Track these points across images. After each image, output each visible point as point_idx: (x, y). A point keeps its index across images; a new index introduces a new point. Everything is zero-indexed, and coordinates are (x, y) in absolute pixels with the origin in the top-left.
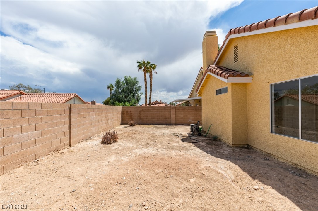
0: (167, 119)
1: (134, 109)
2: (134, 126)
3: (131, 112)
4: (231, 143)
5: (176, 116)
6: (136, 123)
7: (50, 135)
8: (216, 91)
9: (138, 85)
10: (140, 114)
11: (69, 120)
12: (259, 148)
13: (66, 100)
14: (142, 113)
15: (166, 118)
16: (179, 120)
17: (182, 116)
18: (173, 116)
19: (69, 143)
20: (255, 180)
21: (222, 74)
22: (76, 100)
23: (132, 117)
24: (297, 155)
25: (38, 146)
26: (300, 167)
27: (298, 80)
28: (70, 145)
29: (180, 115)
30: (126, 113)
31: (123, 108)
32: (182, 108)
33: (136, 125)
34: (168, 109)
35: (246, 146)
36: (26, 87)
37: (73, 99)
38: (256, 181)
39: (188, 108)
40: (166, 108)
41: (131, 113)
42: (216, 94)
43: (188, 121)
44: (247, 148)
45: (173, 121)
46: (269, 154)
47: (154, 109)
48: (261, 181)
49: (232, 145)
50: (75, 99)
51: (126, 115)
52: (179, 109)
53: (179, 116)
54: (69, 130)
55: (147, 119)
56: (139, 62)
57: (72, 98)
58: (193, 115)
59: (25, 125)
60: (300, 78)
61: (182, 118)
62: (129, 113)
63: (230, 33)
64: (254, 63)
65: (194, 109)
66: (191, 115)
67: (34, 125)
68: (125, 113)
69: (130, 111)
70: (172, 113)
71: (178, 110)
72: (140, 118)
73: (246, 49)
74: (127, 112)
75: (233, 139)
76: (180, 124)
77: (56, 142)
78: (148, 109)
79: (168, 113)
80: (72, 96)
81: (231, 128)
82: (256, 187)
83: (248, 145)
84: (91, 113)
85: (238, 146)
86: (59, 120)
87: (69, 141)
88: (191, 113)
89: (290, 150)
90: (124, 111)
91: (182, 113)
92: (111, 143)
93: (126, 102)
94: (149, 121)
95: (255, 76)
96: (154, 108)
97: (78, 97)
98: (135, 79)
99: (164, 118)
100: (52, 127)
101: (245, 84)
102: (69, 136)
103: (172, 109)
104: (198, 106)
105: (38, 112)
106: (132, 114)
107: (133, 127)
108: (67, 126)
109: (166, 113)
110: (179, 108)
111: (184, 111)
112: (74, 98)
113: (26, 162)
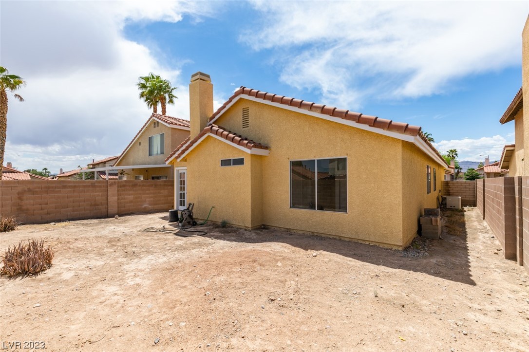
0: (98, 205)
2: (12, 229)
4: (250, 226)
5: (118, 199)
6: (17, 221)
8: (222, 160)
12: (277, 226)
15: (96, 205)
16: (124, 207)
17: (131, 197)
18: (113, 199)
20: (307, 250)
21: (241, 141)
24: (314, 224)
26: (316, 234)
27: (315, 160)
29: (126, 197)
32: (131, 184)
33: (19, 227)
34: (100, 187)
35: (262, 227)
38: (309, 250)
39: (142, 184)
40: (96, 184)
42: (222, 165)
43: (142, 206)
44: (264, 228)
45: (113, 208)
46: (288, 229)
47: (64, 187)
48: (313, 249)
49: (250, 229)
52: (124, 186)
53: (125, 199)
55: (42, 209)
58: (151, 195)
60: (316, 159)
61: (131, 202)
63: (243, 91)
64: (271, 136)
65: (152, 186)
66: (148, 195)
70: (109, 193)
71: (124, 188)
73: (261, 117)
75: (252, 220)
76: (126, 213)
78: (49, 188)
79: (100, 194)
81: (250, 207)
82: (315, 254)
83: (263, 225)
85: (255, 228)
88: (147, 192)
89: (308, 221)
91: (130, 192)
94: (48, 213)
95: (272, 149)
96: (65, 184)
99: (91, 205)
101: (261, 157)
103: (111, 185)
104: (142, 179)
107: (11, 232)
109: (97, 193)
110: (124, 183)
111: (134, 189)
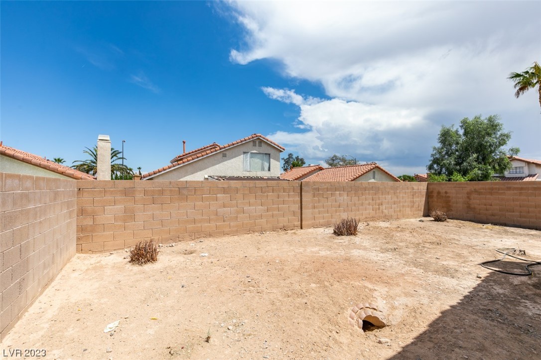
1: (455, 187)
3: (446, 193)
7: (275, 212)
9: (499, 133)
10: (468, 198)
11: (299, 199)
13: (360, 174)
14: (474, 196)
19: (300, 225)
22: (376, 173)
23: (450, 204)
25: (264, 220)
28: (301, 228)
30: (437, 196)
31: (430, 187)
36: (340, 159)
37: (372, 171)
41: (448, 195)
50: (374, 172)
51: (436, 200)
54: (300, 211)
56: (518, 75)
57: (369, 171)
59: (252, 200)
62: (442, 197)
67: (260, 201)
68: (435, 195)
69: (444, 191)
72: (469, 207)
74: (439, 193)
77: (283, 221)
80: (369, 167)
84: (338, 192)
86: (287, 199)
87: (300, 223)
90: (432, 192)
92: (342, 235)
93: (455, 173)
97: (379, 168)
98: (490, 120)
100: (278, 205)
102: (300, 217)
105: (263, 190)
106: (449, 197)
108: (298, 205)
112: (374, 170)
113: (254, 232)
